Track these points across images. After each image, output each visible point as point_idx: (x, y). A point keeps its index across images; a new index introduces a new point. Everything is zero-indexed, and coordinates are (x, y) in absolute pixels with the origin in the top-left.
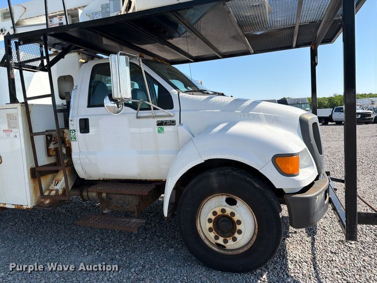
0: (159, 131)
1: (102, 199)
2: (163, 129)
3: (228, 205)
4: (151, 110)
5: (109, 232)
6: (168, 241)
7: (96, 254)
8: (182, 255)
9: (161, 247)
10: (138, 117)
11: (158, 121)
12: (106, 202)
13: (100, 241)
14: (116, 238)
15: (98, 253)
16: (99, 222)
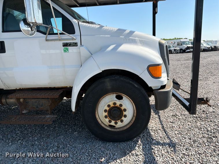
0: (65, 51)
1: (20, 103)
2: (67, 49)
3: (117, 100)
4: (58, 34)
5: (26, 126)
6: (71, 127)
7: (19, 143)
8: (84, 135)
9: (68, 132)
10: (47, 40)
11: (63, 43)
12: (24, 105)
13: (20, 133)
14: (33, 130)
15: (20, 142)
16: (20, 120)
